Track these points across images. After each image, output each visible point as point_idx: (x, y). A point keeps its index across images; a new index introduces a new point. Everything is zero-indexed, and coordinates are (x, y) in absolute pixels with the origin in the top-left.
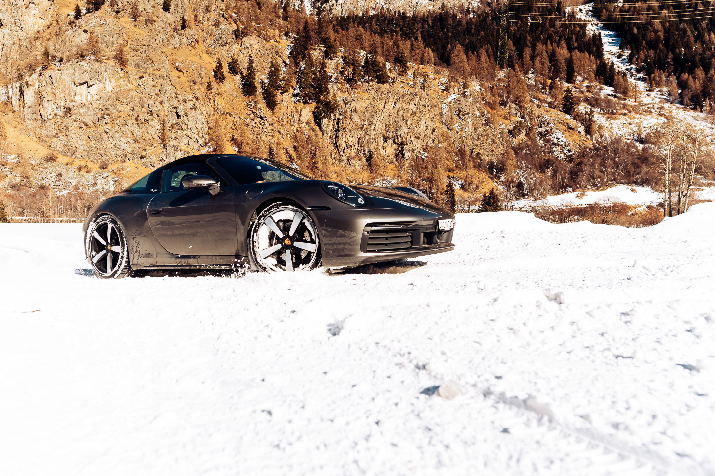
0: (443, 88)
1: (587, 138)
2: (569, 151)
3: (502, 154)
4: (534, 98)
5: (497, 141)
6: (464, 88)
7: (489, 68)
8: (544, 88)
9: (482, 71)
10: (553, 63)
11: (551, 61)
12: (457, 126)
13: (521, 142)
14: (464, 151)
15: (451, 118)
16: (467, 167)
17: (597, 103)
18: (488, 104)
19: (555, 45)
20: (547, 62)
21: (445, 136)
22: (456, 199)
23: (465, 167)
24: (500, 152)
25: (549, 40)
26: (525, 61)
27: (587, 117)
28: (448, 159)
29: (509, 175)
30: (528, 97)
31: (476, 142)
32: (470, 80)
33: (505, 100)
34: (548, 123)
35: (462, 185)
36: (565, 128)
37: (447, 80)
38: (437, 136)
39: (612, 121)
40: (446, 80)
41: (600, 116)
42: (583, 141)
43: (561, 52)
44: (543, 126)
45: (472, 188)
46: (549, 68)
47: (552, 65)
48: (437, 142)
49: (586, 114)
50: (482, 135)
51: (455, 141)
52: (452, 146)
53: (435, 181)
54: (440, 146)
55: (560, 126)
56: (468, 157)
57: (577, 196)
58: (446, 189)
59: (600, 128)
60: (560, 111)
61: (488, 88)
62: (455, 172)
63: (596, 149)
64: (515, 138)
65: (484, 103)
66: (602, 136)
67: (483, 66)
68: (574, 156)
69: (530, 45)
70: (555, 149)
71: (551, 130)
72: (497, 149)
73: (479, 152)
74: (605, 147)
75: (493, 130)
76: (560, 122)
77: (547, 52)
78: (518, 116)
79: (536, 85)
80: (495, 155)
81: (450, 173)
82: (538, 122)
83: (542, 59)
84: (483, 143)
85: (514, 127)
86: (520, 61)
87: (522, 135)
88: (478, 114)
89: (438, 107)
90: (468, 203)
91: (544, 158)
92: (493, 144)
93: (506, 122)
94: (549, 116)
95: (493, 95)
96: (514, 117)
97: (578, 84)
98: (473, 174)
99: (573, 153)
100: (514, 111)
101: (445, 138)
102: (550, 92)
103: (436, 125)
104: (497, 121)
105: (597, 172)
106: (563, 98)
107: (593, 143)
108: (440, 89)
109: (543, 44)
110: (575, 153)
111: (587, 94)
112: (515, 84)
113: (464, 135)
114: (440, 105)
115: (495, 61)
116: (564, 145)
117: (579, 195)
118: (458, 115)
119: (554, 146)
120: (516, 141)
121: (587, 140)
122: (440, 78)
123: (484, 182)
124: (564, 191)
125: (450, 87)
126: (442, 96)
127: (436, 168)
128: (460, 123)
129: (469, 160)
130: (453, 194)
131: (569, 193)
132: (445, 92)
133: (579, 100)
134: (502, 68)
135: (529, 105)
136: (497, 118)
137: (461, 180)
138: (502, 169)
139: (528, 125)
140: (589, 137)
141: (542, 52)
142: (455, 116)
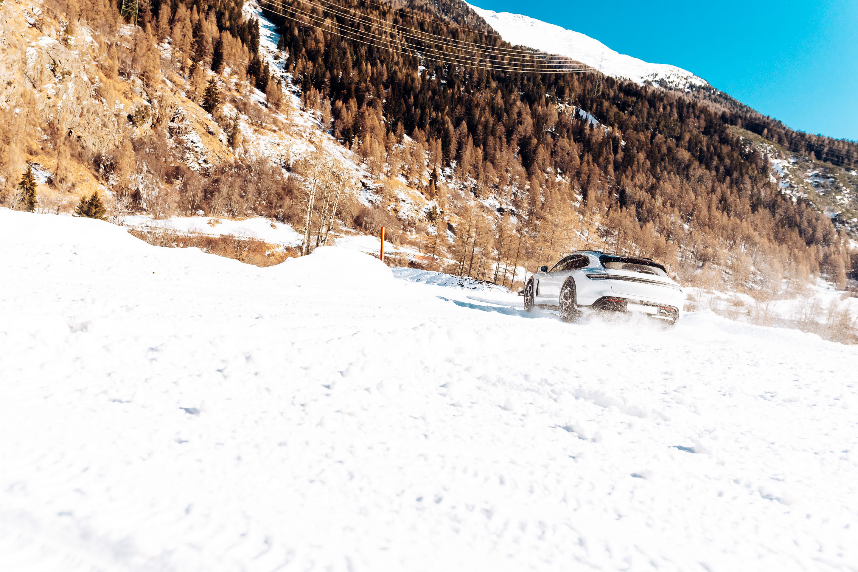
0: (32, 22)
1: (229, 151)
2: (205, 161)
3: (115, 145)
4: (167, 78)
5: (111, 126)
6: (66, 31)
7: (109, 15)
8: (182, 69)
9: (97, 17)
10: (197, 39)
11: (195, 35)
12: (49, 88)
13: (144, 135)
14: (58, 129)
15: (41, 72)
16: (59, 153)
17: (245, 108)
18: (101, 67)
19: (202, 15)
20: (190, 34)
21: (28, 97)
22: (38, 198)
23: (56, 152)
24: (112, 142)
25: (195, 6)
26: (161, 23)
27: (232, 123)
28: (30, 135)
29: (123, 177)
30: (159, 75)
31: (77, 118)
32: (76, 22)
33: (128, 69)
34: (183, 119)
35: (49, 178)
36: (204, 131)
37: (40, 12)
38: (13, 94)
39: (259, 136)
40: (37, 11)
41: (247, 126)
42: (224, 153)
43: (209, 27)
44: (176, 120)
45: (65, 186)
46: (191, 44)
47: (196, 41)
48: (13, 103)
49: (231, 118)
50: (88, 111)
51: (43, 110)
52: (38, 116)
53: (4, 164)
54: (17, 110)
55: (198, 126)
56: (63, 139)
57: (209, 223)
58: (22, 180)
59: (244, 141)
60: (200, 106)
61: (103, 44)
62: (39, 157)
63: (238, 167)
64: (137, 127)
65: (97, 66)
66: (246, 152)
67: (100, 9)
68: (211, 169)
69: (170, 3)
70: (187, 155)
71: (186, 128)
72: (109, 137)
73: (80, 134)
74: (249, 167)
75: (105, 108)
76: (199, 120)
77: (191, 21)
78: (143, 97)
79: (172, 61)
80: (106, 145)
81: (31, 157)
82: (170, 113)
83: (183, 27)
84: (88, 124)
85: (136, 112)
86: (155, 21)
87: (147, 126)
88: (86, 79)
89: (21, 49)
90: (56, 208)
91: (173, 165)
92: (104, 128)
93: (126, 101)
94: (185, 109)
95: (112, 58)
96: (137, 98)
97: (225, 77)
98: (69, 166)
99: (210, 165)
100: (138, 89)
101: (27, 100)
102: (190, 77)
103: (14, 77)
104: (112, 96)
105: (236, 197)
106: (206, 90)
107: (235, 159)
108: (27, 21)
109: (187, 8)
110: (213, 166)
111: (235, 93)
112: (144, 51)
113: (60, 103)
114: (24, 46)
115: (118, 7)
116: (200, 152)
117: (212, 222)
118: (53, 71)
119: (187, 151)
120: (138, 132)
121: (228, 153)
122: (28, 5)
123: (84, 180)
124: (194, 214)
125: (43, 24)
126: (29, 33)
127: (8, 143)
128: (55, 84)
129: (64, 144)
130: (33, 191)
131: (200, 217)
132: (34, 29)
133: (224, 99)
134: (127, 20)
135: (160, 86)
136: (114, 93)
137: (48, 171)
138: (112, 167)
139: (155, 114)
140: (231, 148)
141: (185, 19)
142: (48, 71)
